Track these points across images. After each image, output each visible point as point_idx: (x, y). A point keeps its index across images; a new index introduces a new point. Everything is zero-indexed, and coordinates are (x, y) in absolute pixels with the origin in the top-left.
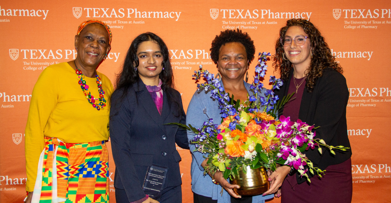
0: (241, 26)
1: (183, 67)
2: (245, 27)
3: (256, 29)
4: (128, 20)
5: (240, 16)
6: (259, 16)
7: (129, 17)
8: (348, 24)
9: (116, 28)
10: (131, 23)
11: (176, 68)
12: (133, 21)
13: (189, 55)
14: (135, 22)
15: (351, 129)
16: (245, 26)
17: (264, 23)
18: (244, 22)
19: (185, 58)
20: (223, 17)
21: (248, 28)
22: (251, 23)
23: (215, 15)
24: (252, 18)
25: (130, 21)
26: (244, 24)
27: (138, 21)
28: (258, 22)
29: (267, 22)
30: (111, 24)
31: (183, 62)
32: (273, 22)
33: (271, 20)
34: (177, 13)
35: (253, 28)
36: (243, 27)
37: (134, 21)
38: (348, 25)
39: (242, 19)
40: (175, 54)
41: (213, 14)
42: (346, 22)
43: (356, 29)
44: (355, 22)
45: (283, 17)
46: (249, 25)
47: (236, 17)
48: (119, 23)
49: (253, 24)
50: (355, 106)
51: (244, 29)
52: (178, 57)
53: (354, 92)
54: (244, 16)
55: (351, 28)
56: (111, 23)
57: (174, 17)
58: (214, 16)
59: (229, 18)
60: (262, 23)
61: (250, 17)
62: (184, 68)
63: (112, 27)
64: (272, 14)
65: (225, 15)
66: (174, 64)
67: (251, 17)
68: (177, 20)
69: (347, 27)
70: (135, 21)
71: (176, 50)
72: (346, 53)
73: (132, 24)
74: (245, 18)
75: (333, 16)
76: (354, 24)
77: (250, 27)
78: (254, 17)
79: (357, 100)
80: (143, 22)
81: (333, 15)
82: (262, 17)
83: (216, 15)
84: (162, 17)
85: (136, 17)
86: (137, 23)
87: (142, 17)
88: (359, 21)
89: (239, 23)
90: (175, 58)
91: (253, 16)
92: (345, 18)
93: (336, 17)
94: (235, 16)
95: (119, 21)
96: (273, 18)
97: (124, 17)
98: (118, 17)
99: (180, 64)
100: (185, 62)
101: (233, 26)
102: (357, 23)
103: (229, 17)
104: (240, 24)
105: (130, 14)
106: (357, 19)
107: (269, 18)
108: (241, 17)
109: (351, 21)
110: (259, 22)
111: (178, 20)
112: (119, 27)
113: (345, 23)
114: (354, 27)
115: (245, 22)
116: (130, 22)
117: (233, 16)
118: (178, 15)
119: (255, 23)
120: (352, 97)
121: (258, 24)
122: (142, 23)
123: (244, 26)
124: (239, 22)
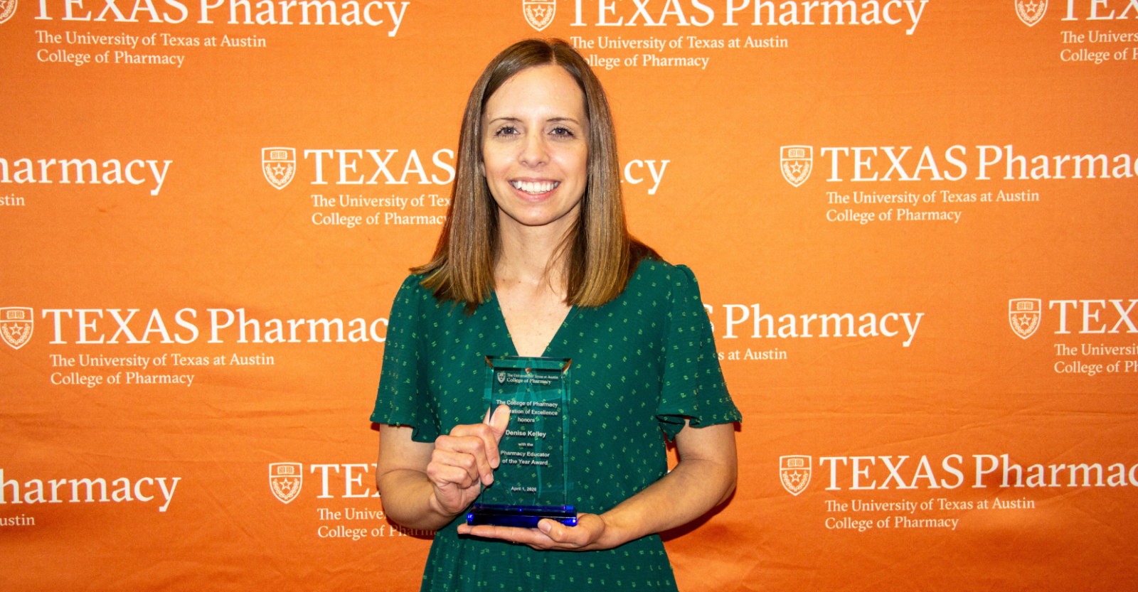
0: (645, 56)
1: (418, 218)
2: (660, 58)
3: (704, 68)
4: (203, 32)
5: (640, 15)
6: (716, 15)
7: (205, 20)
8: (1078, 43)
9: (155, 62)
10: (214, 45)
11: (389, 221)
12: (223, 36)
13: (439, 168)
14: (228, 42)
15: (1085, 462)
16: (659, 55)
17: (734, 43)
18: (656, 41)
19: (424, 181)
20: (574, 22)
21: (673, 62)
22: (685, 43)
23: (542, 15)
24: (689, 24)
25: (211, 38)
26: (656, 47)
27: (240, 37)
28: (712, 39)
29: (746, 38)
30: (133, 47)
31: (418, 198)
32: (772, 40)
33: (764, 32)
34: (394, 5)
35: (693, 62)
36: (651, 60)
37: (226, 37)
38: (1075, 48)
39: (651, 28)
40: (387, 166)
41: (535, 10)
42: (1069, 37)
43: (1110, 64)
44: (1105, 35)
45: (811, 20)
46: (677, 53)
47: (624, 22)
48: (166, 44)
49: (692, 46)
50: (1104, 369)
51: (656, 67)
52: (398, 179)
53: (1100, 315)
54: (656, 18)
55: (1088, 61)
56: (135, 43)
57: (381, 22)
58: (539, 19)
59: (597, 25)
60: (726, 43)
61: (679, 22)
62: (420, 220)
63: (139, 59)
64: (767, 8)
65: (583, 14)
66: (380, 205)
67: (683, 22)
68: (392, 34)
69: (1072, 56)
70: (230, 38)
71: (392, 152)
72: (1066, 162)
73: (218, 47)
74: (661, 23)
75: (1015, 11)
76: (1103, 44)
77: (680, 60)
78: (698, 20)
79: (1113, 346)
80: (262, 42)
81: (1014, 7)
82: (730, 22)
83: (545, 13)
84: (334, 21)
85: (233, 21)
86: (238, 45)
87: (256, 23)
88: (1121, 33)
89: (636, 45)
90: (387, 183)
91: (692, 15)
92: (1063, 19)
93: (1027, 18)
94: (621, 19)
95: (165, 35)
96: (771, 22)
97: (186, 20)
98: (162, 21)
99: (404, 205)
100: (423, 195)
101: (615, 58)
102: (1116, 40)
103: (597, 20)
104: (639, 47)
105: (209, 10)
106: (1114, 21)
107: (757, 22)
108: (646, 22)
109: (1090, 32)
110: (718, 39)
111: (397, 34)
112: (167, 60)
113: (1063, 40)
114: (1100, 58)
115: (659, 39)
116: (210, 42)
117: (615, 19)
118: (398, 14)
119: (701, 42)
120: (1090, 334)
121: (711, 48)
122: (255, 45)
123: (656, 57)
124: (636, 40)
